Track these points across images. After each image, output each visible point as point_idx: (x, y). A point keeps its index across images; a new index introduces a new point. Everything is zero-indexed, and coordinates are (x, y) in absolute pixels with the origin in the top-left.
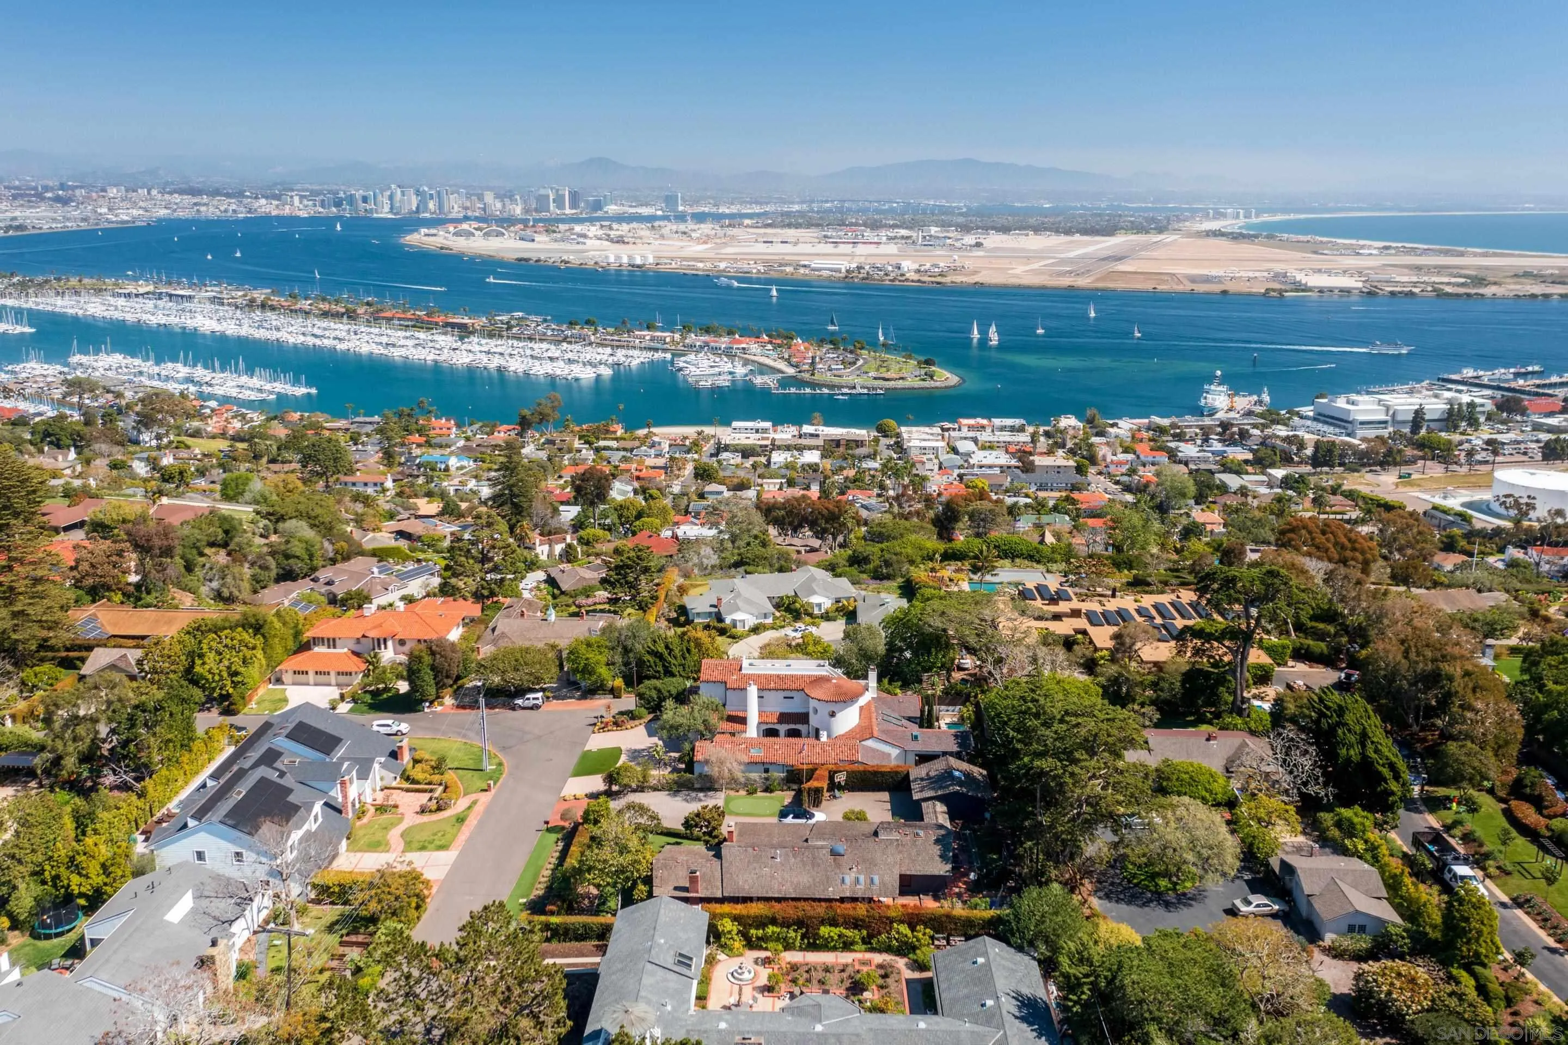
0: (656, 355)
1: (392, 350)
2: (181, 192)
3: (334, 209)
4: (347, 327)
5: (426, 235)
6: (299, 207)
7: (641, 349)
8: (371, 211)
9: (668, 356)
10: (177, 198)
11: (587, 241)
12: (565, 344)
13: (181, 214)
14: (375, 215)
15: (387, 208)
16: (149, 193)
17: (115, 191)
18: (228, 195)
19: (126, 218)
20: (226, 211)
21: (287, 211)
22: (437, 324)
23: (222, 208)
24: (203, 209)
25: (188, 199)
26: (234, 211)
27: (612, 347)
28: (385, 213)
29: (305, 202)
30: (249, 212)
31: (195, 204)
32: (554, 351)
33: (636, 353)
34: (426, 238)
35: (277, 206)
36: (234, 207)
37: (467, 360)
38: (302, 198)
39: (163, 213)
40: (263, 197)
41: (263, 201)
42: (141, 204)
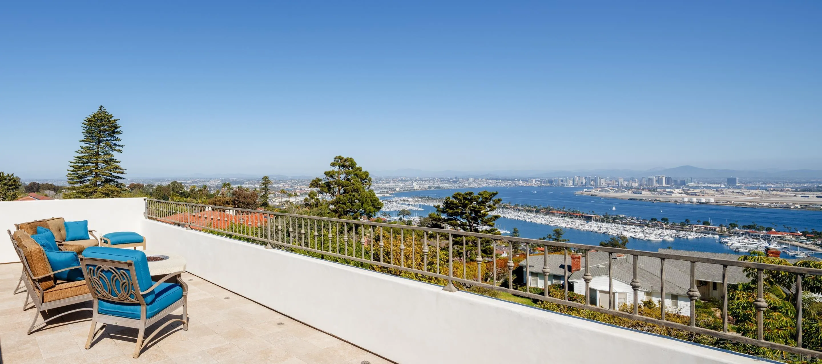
0: (707, 235)
1: (551, 222)
2: (493, 179)
3: (549, 184)
4: (534, 215)
5: (586, 191)
6: (534, 183)
7: (696, 232)
8: (564, 185)
9: (717, 237)
10: (491, 181)
11: (673, 195)
12: (646, 227)
13: (491, 185)
14: (566, 186)
15: (571, 184)
16: (482, 180)
17: (471, 179)
18: (509, 180)
19: (472, 186)
20: (507, 185)
21: (530, 184)
22: (577, 216)
23: (506, 184)
24: (499, 184)
25: (494, 181)
26: (510, 185)
27: (676, 230)
28: (570, 185)
29: (538, 182)
30: (515, 185)
31: (497, 183)
32: (639, 229)
33: (692, 234)
34: (586, 192)
35: (526, 183)
36: (510, 183)
37: (588, 229)
38: (536, 181)
39: (485, 185)
40: (522, 181)
41: (521, 182)
42: (479, 183)
